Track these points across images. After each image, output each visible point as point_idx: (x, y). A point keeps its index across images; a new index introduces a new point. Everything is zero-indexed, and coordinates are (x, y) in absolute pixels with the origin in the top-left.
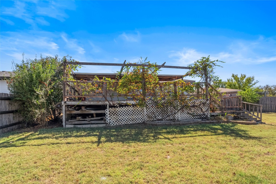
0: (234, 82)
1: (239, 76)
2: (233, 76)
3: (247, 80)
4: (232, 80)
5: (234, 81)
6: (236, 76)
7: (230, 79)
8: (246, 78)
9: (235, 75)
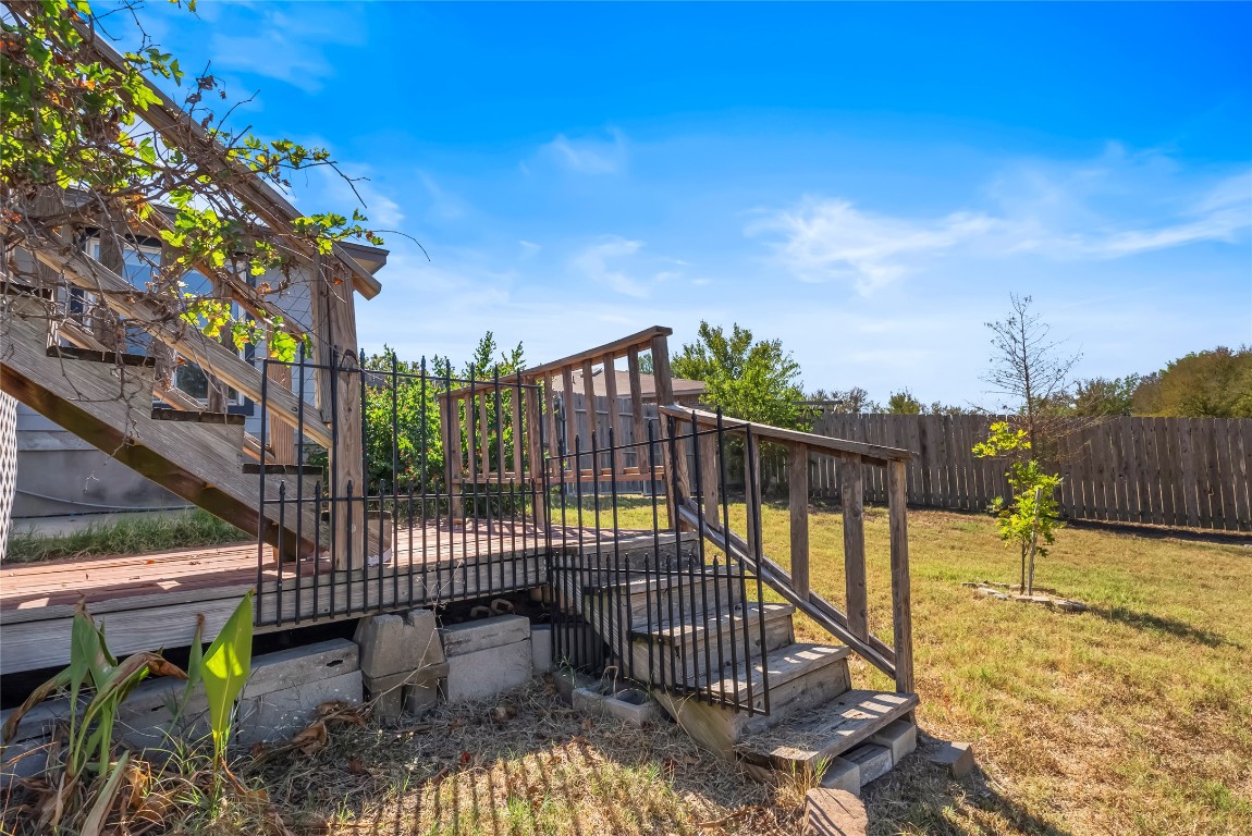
0: (707, 359)
1: (728, 334)
2: (704, 331)
3: (756, 352)
4: (701, 352)
5: (709, 354)
6: (718, 333)
7: (695, 344)
8: (753, 344)
9: (714, 330)
